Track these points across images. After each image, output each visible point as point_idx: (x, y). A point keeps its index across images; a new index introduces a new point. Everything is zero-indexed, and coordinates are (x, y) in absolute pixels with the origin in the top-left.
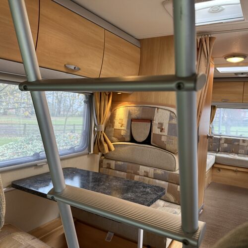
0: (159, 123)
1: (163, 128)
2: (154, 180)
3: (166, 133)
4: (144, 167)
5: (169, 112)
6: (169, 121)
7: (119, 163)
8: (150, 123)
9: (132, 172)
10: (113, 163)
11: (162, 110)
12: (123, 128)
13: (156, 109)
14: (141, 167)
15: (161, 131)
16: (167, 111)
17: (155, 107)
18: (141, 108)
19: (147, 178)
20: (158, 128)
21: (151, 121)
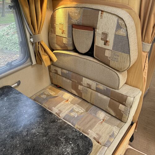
0: (103, 33)
1: (108, 40)
2: (96, 93)
3: (110, 46)
4: (87, 79)
5: (117, 18)
6: (116, 31)
7: (65, 71)
8: (93, 32)
9: (76, 82)
10: (59, 71)
11: (108, 14)
12: (64, 35)
13: (100, 12)
14: (84, 79)
15: (105, 44)
16: (114, 17)
17: (99, 10)
18: (82, 10)
19: (90, 89)
20: (102, 39)
21: (94, 29)
